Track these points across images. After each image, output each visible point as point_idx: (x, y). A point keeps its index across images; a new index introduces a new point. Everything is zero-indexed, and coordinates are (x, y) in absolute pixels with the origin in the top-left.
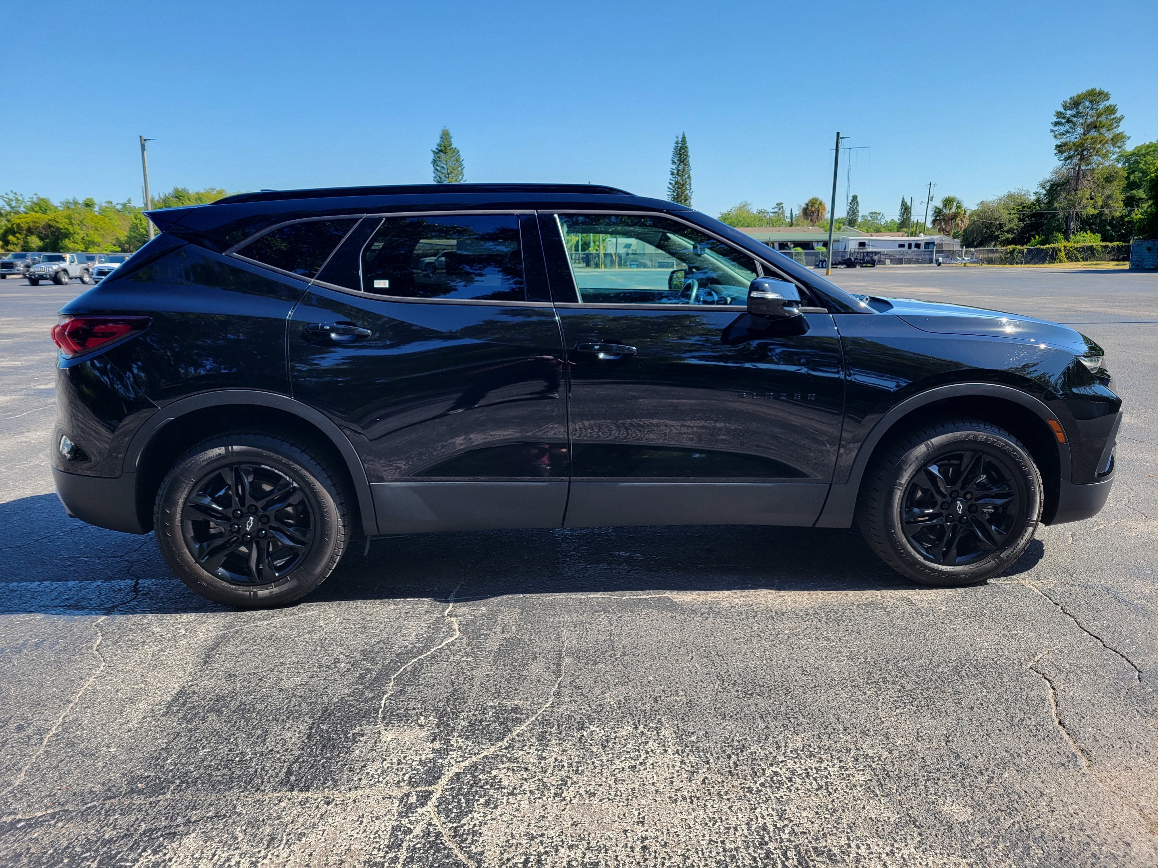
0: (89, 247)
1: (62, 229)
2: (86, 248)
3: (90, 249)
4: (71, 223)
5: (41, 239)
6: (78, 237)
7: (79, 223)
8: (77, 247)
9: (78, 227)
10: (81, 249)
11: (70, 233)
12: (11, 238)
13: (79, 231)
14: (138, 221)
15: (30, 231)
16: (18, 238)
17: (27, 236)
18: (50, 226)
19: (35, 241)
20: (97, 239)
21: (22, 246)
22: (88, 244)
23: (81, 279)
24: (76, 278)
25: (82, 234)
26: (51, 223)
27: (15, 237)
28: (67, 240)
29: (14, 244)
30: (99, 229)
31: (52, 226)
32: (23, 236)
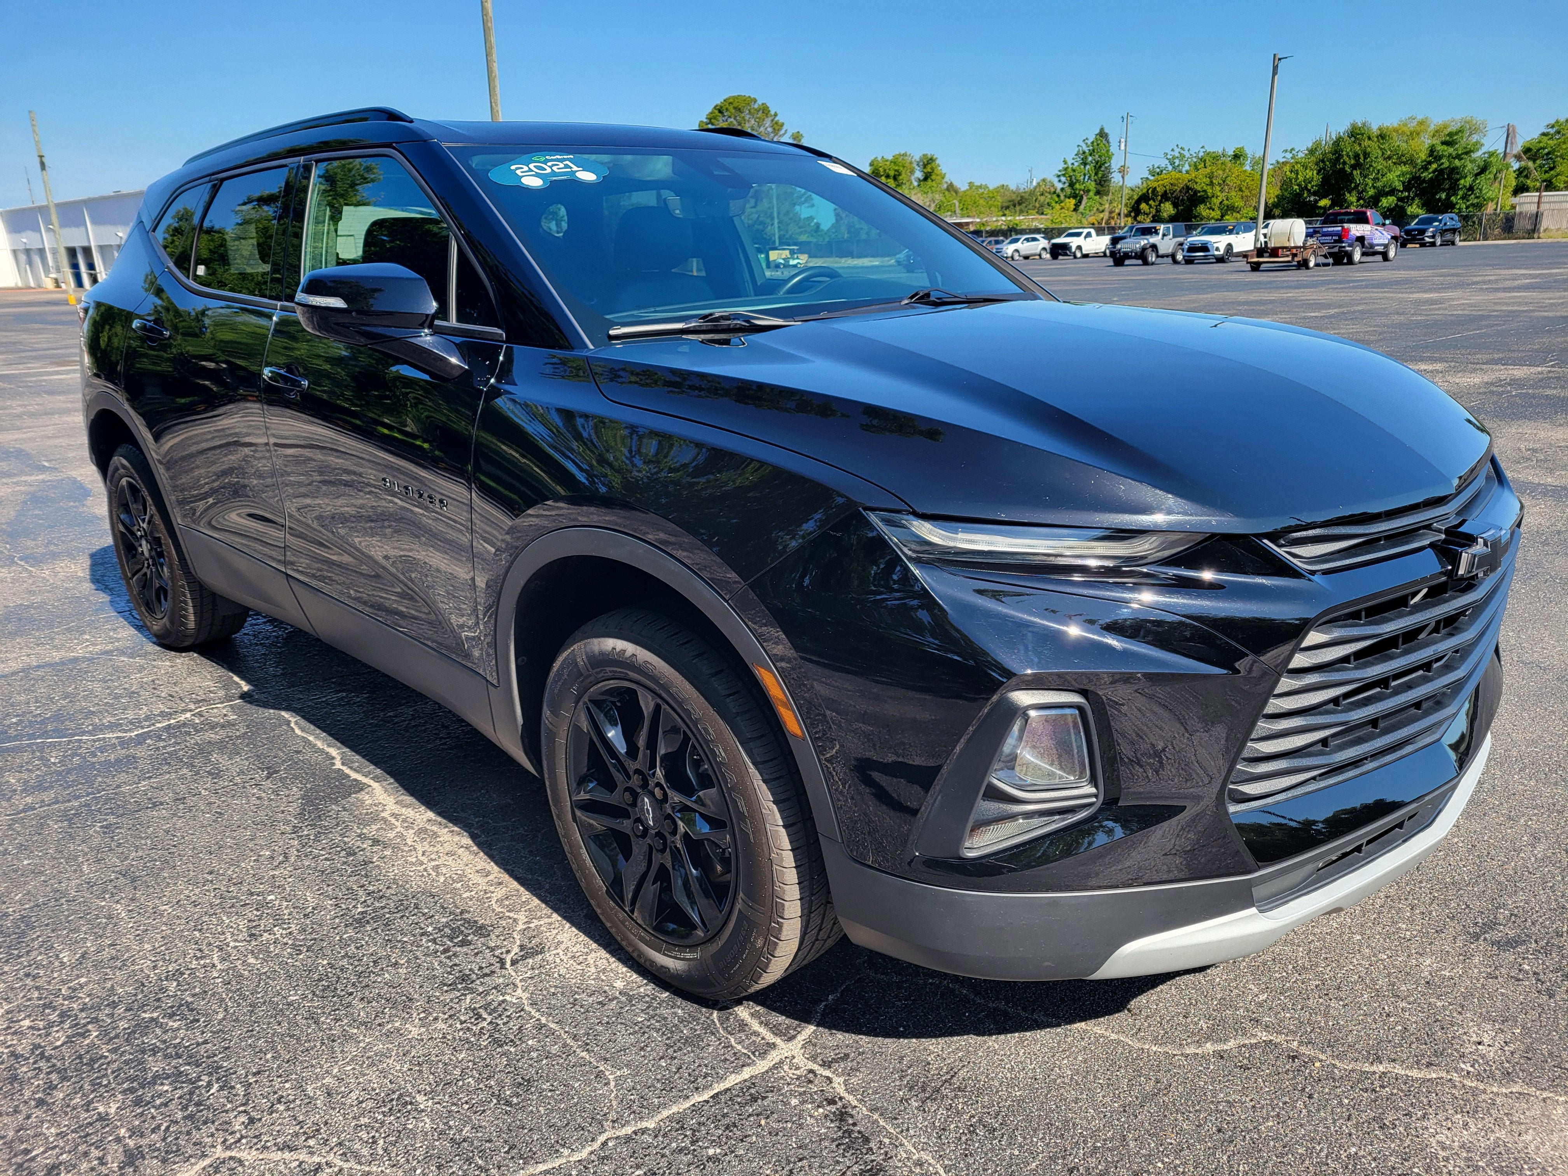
0: (1226, 214)
1: (1199, 192)
2: (1222, 216)
3: (1227, 217)
4: (1212, 184)
5: (1175, 205)
6: (1216, 201)
7: (1221, 182)
8: (1213, 214)
9: (1218, 188)
10: (1216, 217)
11: (1208, 197)
12: (1143, 206)
13: (1219, 194)
14: (1294, 176)
15: (1165, 197)
16: (1151, 207)
17: (1161, 202)
18: (1188, 188)
19: (1168, 209)
20: (1239, 203)
21: (1153, 217)
22: (1227, 210)
23: (1173, 256)
24: (1167, 256)
25: (1222, 196)
26: (1190, 184)
27: (1148, 204)
28: (1202, 206)
29: (1145, 214)
30: (1244, 189)
31: (1191, 189)
32: (1157, 203)
